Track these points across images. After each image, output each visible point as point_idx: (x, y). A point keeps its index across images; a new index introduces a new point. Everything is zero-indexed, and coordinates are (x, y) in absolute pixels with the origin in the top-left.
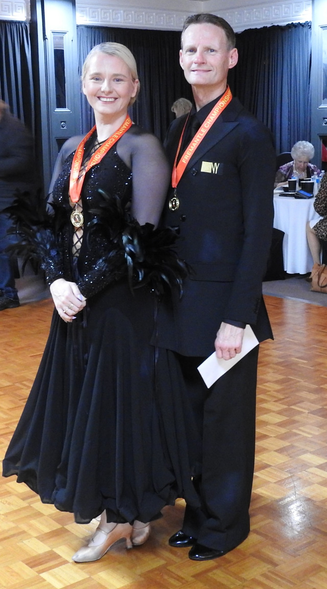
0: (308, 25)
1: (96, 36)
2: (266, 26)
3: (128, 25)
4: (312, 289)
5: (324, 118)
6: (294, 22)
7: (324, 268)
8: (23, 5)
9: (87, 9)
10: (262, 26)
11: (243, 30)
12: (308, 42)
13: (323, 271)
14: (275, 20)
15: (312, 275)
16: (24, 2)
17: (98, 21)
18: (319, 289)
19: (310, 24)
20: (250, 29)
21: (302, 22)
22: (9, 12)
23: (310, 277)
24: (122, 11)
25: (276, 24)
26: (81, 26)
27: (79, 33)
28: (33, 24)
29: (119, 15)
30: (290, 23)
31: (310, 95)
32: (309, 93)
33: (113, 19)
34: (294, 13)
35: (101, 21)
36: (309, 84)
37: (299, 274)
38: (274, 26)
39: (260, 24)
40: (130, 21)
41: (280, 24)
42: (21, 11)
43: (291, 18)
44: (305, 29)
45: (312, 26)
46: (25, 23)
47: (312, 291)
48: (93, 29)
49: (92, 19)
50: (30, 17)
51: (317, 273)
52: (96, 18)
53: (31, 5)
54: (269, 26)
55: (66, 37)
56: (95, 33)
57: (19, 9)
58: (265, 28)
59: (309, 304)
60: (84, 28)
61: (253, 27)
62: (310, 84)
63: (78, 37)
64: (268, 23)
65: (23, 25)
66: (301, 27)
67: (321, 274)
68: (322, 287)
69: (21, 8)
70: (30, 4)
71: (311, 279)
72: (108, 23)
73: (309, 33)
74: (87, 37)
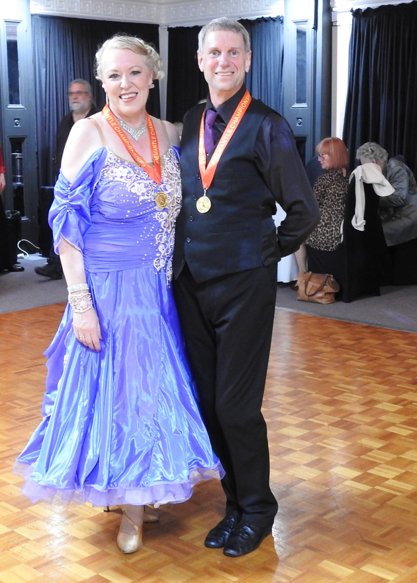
0: (279, 20)
1: (51, 28)
3: (85, 15)
4: (299, 298)
5: (298, 118)
6: (265, 16)
7: (311, 277)
12: (279, 38)
13: (309, 279)
14: (245, 13)
15: (298, 284)
18: (306, 298)
19: (281, 19)
21: (273, 16)
23: (296, 285)
25: (245, 18)
26: (36, 15)
27: (33, 23)
29: (76, 4)
30: (260, 17)
32: (281, 91)
33: (69, 8)
34: (264, 7)
35: (56, 11)
36: (281, 82)
37: (282, 282)
40: (88, 11)
41: (249, 18)
43: (262, 12)
44: (277, 24)
45: (284, 21)
47: (298, 300)
48: (48, 19)
49: (47, 8)
51: (304, 281)
52: (52, 7)
55: (19, 27)
56: (50, 24)
59: (297, 314)
60: (38, 17)
62: (283, 81)
63: (32, 27)
66: (272, 21)
67: (308, 282)
68: (309, 296)
71: (298, 287)
72: (64, 13)
73: (281, 28)
74: (42, 28)
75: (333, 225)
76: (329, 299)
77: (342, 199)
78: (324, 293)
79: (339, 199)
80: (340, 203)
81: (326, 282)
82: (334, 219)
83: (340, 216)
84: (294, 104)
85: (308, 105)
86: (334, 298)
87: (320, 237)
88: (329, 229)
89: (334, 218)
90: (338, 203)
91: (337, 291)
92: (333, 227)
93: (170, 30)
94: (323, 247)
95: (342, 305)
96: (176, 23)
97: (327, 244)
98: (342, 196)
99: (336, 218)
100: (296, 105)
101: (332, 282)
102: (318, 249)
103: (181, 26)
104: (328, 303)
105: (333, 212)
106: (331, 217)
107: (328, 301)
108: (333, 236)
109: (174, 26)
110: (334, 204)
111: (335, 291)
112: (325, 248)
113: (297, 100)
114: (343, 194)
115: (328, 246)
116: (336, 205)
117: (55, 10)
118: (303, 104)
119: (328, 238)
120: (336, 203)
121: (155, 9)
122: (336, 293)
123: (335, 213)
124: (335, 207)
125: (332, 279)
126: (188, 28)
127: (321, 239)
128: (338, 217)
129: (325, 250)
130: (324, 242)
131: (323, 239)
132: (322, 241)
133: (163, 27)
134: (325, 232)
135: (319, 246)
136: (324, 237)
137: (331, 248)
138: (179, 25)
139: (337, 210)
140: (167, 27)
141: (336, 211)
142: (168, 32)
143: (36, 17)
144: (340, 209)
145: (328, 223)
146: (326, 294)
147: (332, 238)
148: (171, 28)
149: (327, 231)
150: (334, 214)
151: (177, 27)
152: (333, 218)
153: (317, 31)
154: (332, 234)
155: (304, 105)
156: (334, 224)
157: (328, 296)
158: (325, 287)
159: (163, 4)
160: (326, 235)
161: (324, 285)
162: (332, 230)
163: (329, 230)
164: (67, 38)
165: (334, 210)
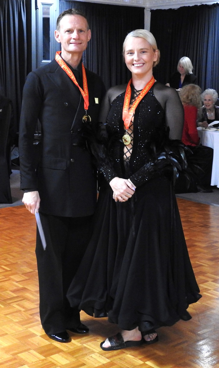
2: (196, 4)
10: (193, 5)
11: (179, 7)
20: (185, 7)
38: (203, 5)
39: (191, 3)
41: (208, 4)
54: (199, 4)
58: (196, 6)
60: (64, 1)
61: (187, 5)
64: (197, 3)
133: (148, 10)
138: (158, 8)
148: (153, 10)
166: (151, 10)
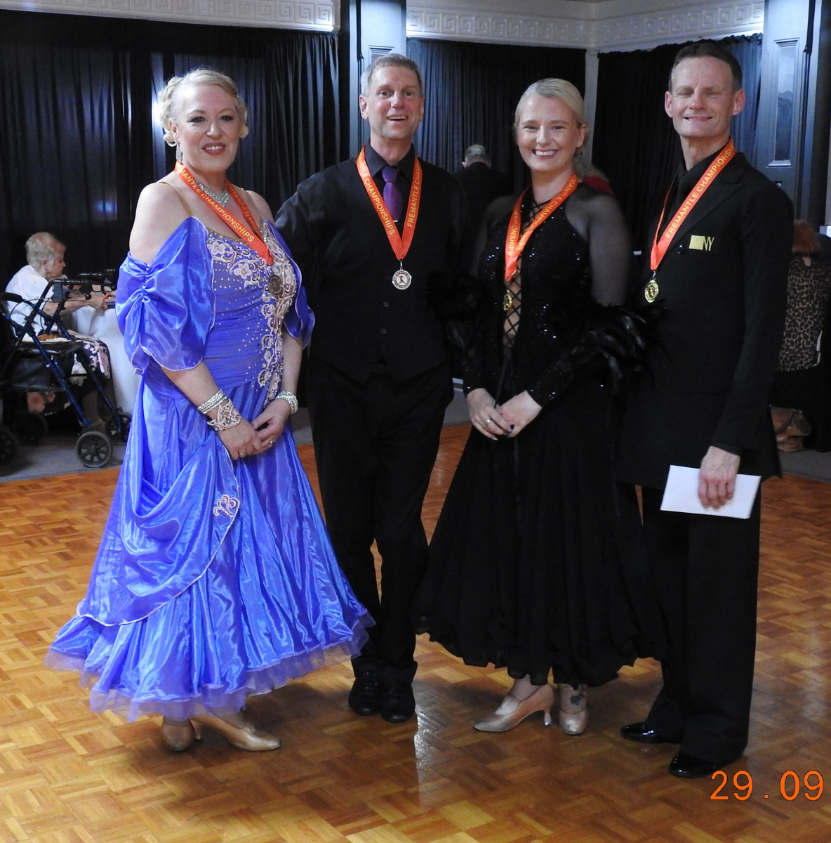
0: (757, 40)
1: (434, 55)
3: (483, 38)
6: (736, 35)
8: (330, 8)
9: (423, 14)
10: (684, 41)
11: (655, 45)
12: (756, 66)
14: (706, 31)
16: (332, 4)
17: (438, 32)
19: (759, 38)
20: (666, 45)
21: (749, 34)
22: (310, 19)
24: (474, 18)
25: (707, 38)
26: (413, 38)
27: (409, 50)
28: (343, 34)
29: (469, 23)
30: (729, 35)
31: (755, 145)
32: (754, 143)
33: (460, 29)
34: (736, 21)
35: (442, 32)
36: (755, 127)
39: (679, 38)
40: (485, 32)
41: (714, 38)
42: (327, 17)
43: (733, 28)
44: (752, 46)
45: (763, 41)
46: (331, 34)
48: (430, 44)
49: (429, 29)
50: (340, 27)
52: (436, 28)
53: (341, 9)
56: (432, 53)
57: (324, 15)
60: (417, 42)
61: (669, 42)
62: (757, 129)
64: (693, 37)
65: (329, 37)
66: (746, 42)
69: (327, 12)
70: (340, 7)
72: (453, 35)
73: (758, 52)
74: (421, 56)
75: (799, 331)
76: (794, 446)
77: (807, 292)
78: (786, 437)
79: (803, 293)
80: (804, 298)
81: (791, 419)
82: (799, 323)
83: (809, 317)
84: (771, 162)
85: (792, 163)
86: (801, 445)
87: (783, 354)
88: (794, 338)
89: (800, 320)
90: (801, 298)
91: (806, 435)
92: (800, 333)
93: (602, 57)
94: (788, 367)
95: (812, 456)
96: (610, 47)
97: (794, 361)
98: (805, 288)
99: (802, 320)
100: (775, 164)
101: (800, 421)
102: (782, 370)
103: (617, 50)
104: (791, 450)
105: (796, 314)
106: (794, 321)
107: (793, 448)
108: (801, 346)
109: (606, 51)
110: (796, 301)
111: (802, 435)
112: (792, 367)
113: (776, 156)
114: (807, 286)
115: (796, 362)
116: (798, 301)
117: (440, 31)
118: (785, 161)
119: (794, 352)
120: (798, 299)
121: (581, 27)
122: (806, 437)
123: (800, 313)
124: (799, 305)
125: (800, 417)
126: (627, 53)
127: (784, 356)
128: (806, 319)
129: (792, 369)
130: (789, 359)
131: (786, 355)
132: (785, 358)
133: (592, 53)
134: (789, 344)
135: (784, 367)
136: (787, 353)
137: (799, 365)
138: (613, 50)
139: (803, 309)
140: (597, 53)
141: (800, 311)
142: (598, 60)
143: (413, 41)
144: (806, 306)
145: (791, 331)
146: (791, 437)
147: (800, 349)
148: (603, 53)
149: (792, 342)
150: (799, 315)
151: (611, 52)
152: (797, 321)
153: (810, 55)
154: (800, 344)
155: (787, 163)
156: (801, 329)
157: (792, 441)
158: (789, 427)
159: (593, 20)
160: (791, 347)
161: (789, 423)
162: (800, 339)
163: (794, 340)
164: (456, 70)
165: (797, 310)
166: (599, 53)
